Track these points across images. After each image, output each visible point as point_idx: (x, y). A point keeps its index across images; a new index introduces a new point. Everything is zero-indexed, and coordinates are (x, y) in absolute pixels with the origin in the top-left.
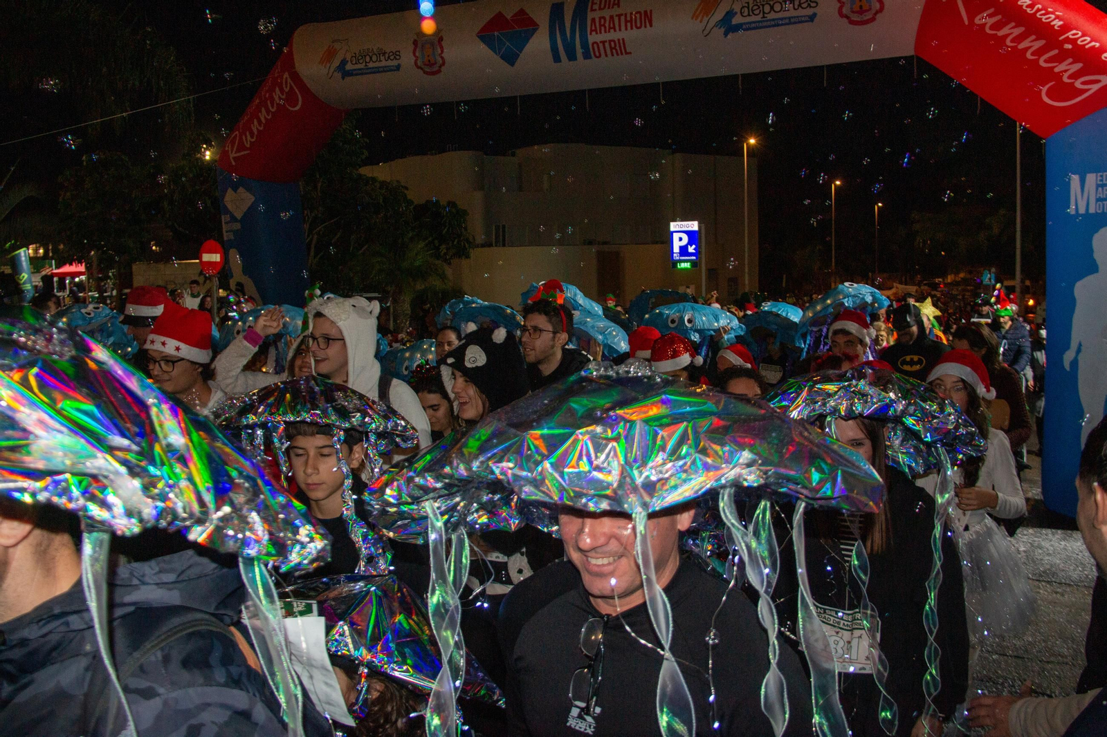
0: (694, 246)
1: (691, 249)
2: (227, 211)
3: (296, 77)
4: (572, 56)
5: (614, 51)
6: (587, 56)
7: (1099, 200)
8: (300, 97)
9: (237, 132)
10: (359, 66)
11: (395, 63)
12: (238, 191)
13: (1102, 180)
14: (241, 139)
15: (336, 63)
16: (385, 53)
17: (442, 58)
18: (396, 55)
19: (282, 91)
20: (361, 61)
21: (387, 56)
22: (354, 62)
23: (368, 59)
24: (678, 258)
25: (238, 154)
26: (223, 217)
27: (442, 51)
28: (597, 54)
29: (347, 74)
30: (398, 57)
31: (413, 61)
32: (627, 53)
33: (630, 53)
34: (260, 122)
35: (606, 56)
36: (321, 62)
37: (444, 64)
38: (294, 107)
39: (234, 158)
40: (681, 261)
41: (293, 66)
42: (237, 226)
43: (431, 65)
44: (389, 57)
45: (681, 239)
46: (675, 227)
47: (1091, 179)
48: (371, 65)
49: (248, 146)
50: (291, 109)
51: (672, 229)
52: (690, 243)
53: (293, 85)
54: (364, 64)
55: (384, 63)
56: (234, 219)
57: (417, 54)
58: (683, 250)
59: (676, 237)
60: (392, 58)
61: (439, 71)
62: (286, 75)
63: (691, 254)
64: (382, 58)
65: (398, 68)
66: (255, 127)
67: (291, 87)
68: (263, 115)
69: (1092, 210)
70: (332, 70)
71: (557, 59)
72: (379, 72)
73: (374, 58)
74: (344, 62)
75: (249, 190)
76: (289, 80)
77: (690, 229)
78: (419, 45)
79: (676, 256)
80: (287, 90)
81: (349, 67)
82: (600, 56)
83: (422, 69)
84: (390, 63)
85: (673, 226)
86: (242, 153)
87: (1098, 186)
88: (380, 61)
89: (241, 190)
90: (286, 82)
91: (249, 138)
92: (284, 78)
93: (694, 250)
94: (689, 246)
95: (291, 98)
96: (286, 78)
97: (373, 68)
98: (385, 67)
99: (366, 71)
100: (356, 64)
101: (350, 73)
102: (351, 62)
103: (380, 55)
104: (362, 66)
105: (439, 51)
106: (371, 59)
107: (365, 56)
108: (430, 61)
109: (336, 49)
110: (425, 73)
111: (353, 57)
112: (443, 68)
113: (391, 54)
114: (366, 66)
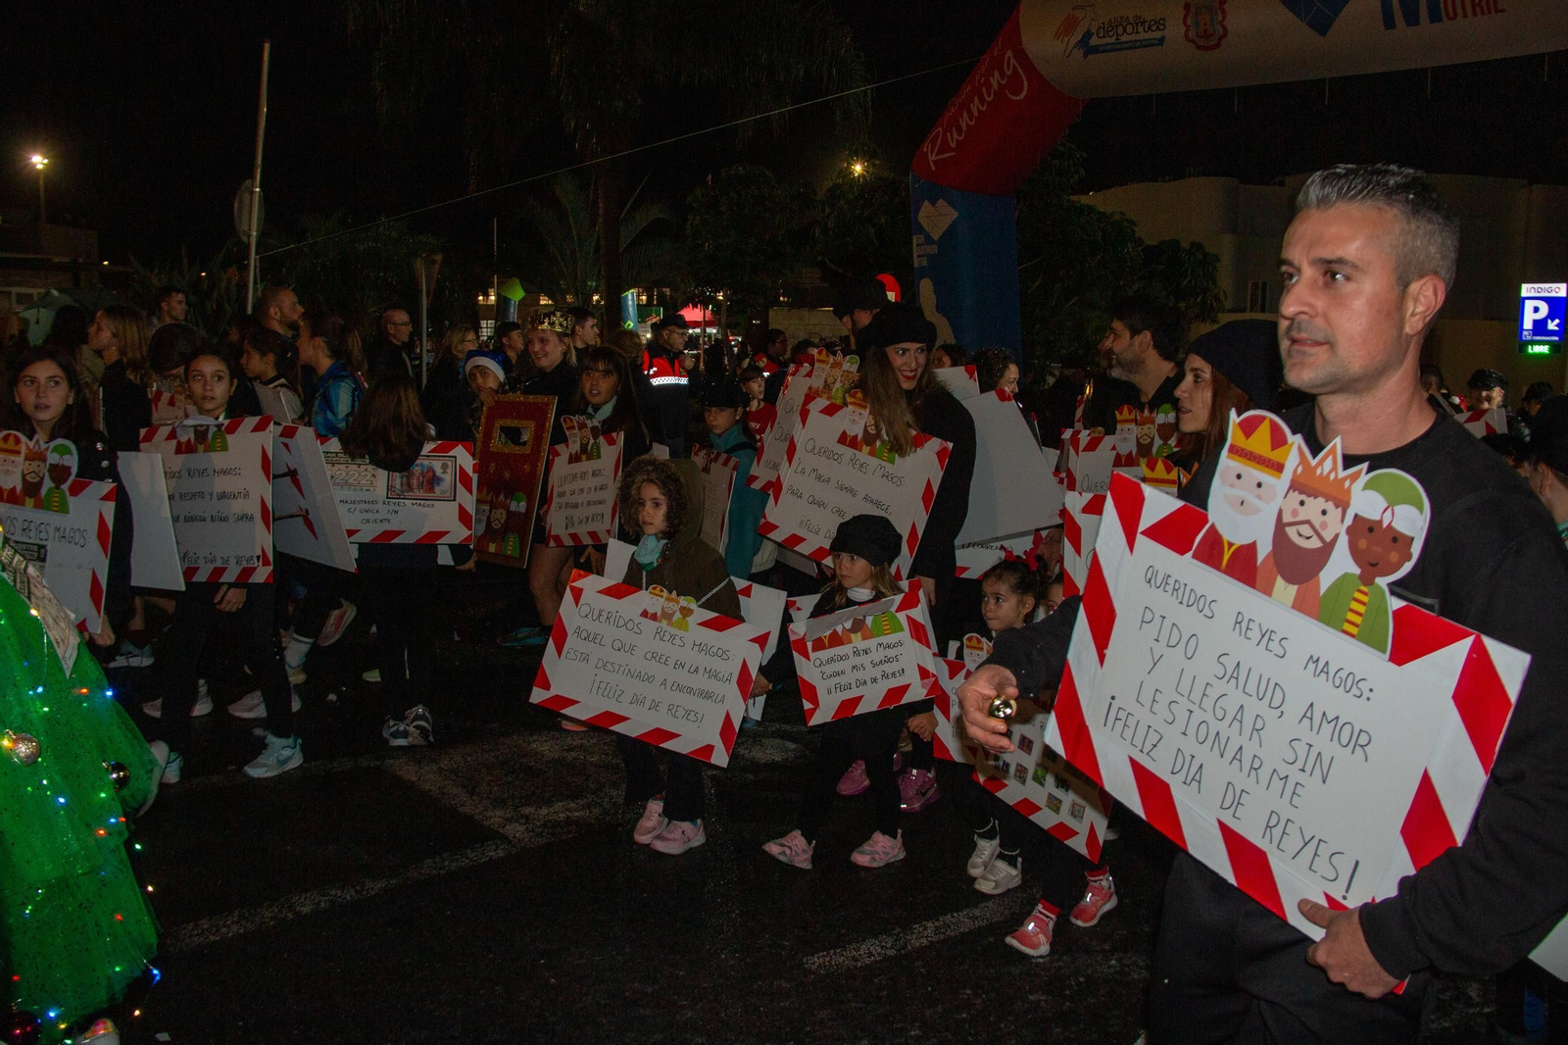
0: (1557, 321)
1: (1552, 326)
2: (921, 230)
3: (1021, 55)
4: (1412, 19)
5: (1478, 9)
6: (1434, 17)
8: (1025, 83)
9: (940, 129)
10: (1108, 40)
11: (1158, 35)
12: (937, 204)
14: (944, 134)
15: (1077, 36)
16: (1143, 23)
17: (1224, 27)
18: (1159, 24)
19: (1002, 75)
20: (1111, 33)
21: (1146, 26)
22: (1101, 36)
23: (1120, 30)
24: (1529, 338)
25: (938, 158)
26: (915, 238)
27: (1224, 18)
28: (1451, 15)
29: (1091, 50)
30: (1162, 27)
31: (1182, 32)
32: (1497, 11)
33: (1503, 11)
34: (971, 115)
35: (1465, 16)
36: (1057, 36)
37: (1225, 34)
38: (1017, 96)
39: (935, 162)
40: (1533, 343)
41: (1019, 41)
42: (933, 249)
43: (1206, 36)
44: (1149, 27)
45: (1536, 310)
46: (1529, 291)
48: (1124, 38)
49: (953, 145)
50: (1014, 98)
51: (1524, 294)
52: (1551, 316)
54: (1115, 37)
55: (1142, 36)
56: (929, 240)
57: (1189, 22)
58: (1539, 327)
59: (1529, 305)
60: (1154, 28)
61: (1218, 45)
62: (1009, 53)
63: (1552, 333)
64: (1140, 29)
65: (1161, 41)
66: (965, 121)
67: (1015, 69)
68: (976, 106)
70: (1070, 47)
71: (1389, 22)
72: (1136, 47)
73: (1129, 29)
74: (1088, 35)
75: (951, 202)
76: (1013, 61)
77: (1553, 294)
78: (1193, 9)
79: (1526, 336)
80: (1009, 73)
81: (1094, 41)
82: (1456, 15)
83: (1193, 41)
84: (1150, 35)
85: (1526, 290)
86: (945, 155)
88: (1137, 32)
89: (941, 202)
90: (1009, 63)
91: (955, 136)
92: (1006, 60)
93: (1557, 326)
94: (1549, 321)
95: (1014, 84)
96: (1009, 57)
97: (1127, 42)
98: (1144, 40)
99: (1119, 46)
100: (1104, 37)
101: (1096, 50)
102: (1098, 35)
103: (1137, 24)
104: (1113, 40)
105: (1220, 18)
106: (1125, 30)
107: (1117, 26)
108: (1206, 31)
109: (1077, 18)
110: (1199, 47)
111: (1100, 28)
112: (1223, 42)
113: (1152, 23)
114: (1118, 39)
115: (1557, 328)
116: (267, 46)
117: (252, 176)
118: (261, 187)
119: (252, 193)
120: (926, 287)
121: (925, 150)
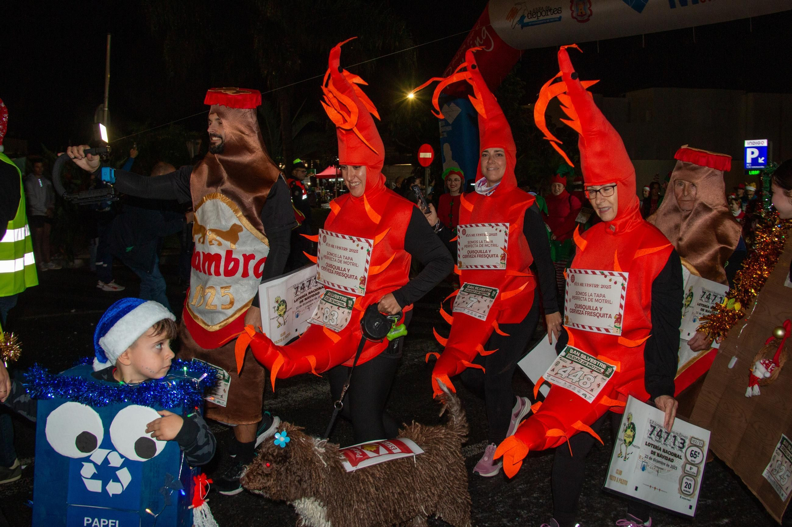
0: (763, 158)
1: (761, 161)
3: (491, 30)
4: (684, 3)
8: (493, 43)
9: (451, 68)
11: (558, 16)
12: (451, 106)
15: (517, 19)
16: (550, 10)
17: (591, 10)
18: (559, 10)
19: (481, 39)
20: (534, 16)
21: (552, 11)
22: (530, 17)
23: (539, 15)
24: (750, 167)
26: (440, 122)
27: (590, 6)
29: (524, 25)
30: (560, 12)
31: (570, 14)
36: (507, 18)
37: (591, 14)
38: (490, 49)
40: (752, 170)
41: (489, 22)
42: (449, 128)
43: (582, 15)
44: (553, 12)
45: (753, 153)
46: (748, 144)
48: (541, 18)
50: (486, 50)
51: (746, 145)
52: (760, 156)
53: (488, 35)
54: (536, 18)
55: (550, 16)
56: (448, 124)
57: (573, 9)
58: (755, 161)
59: (749, 151)
60: (556, 12)
61: (588, 20)
62: (484, 28)
63: (761, 164)
64: (549, 13)
65: (560, 19)
67: (487, 35)
70: (514, 24)
71: (673, 5)
72: (547, 23)
73: (544, 13)
74: (523, 17)
75: (457, 105)
76: (486, 31)
77: (761, 145)
78: (575, 3)
79: (748, 166)
80: (484, 38)
81: (526, 20)
82: (705, 1)
83: (576, 19)
84: (554, 16)
85: (747, 143)
88: (548, 15)
89: (452, 104)
90: (484, 33)
92: (483, 31)
93: (763, 161)
94: (759, 158)
95: (487, 43)
96: (484, 30)
97: (542, 20)
98: (551, 19)
99: (538, 22)
100: (531, 18)
101: (527, 25)
102: (528, 17)
103: (547, 11)
105: (589, 6)
106: (541, 14)
107: (537, 12)
108: (581, 13)
109: (517, 9)
110: (579, 21)
111: (529, 13)
112: (591, 18)
113: (555, 10)
114: (538, 19)
115: (763, 162)
116: (109, 37)
117: (103, 102)
118: (109, 108)
119: (104, 111)
120: (447, 149)
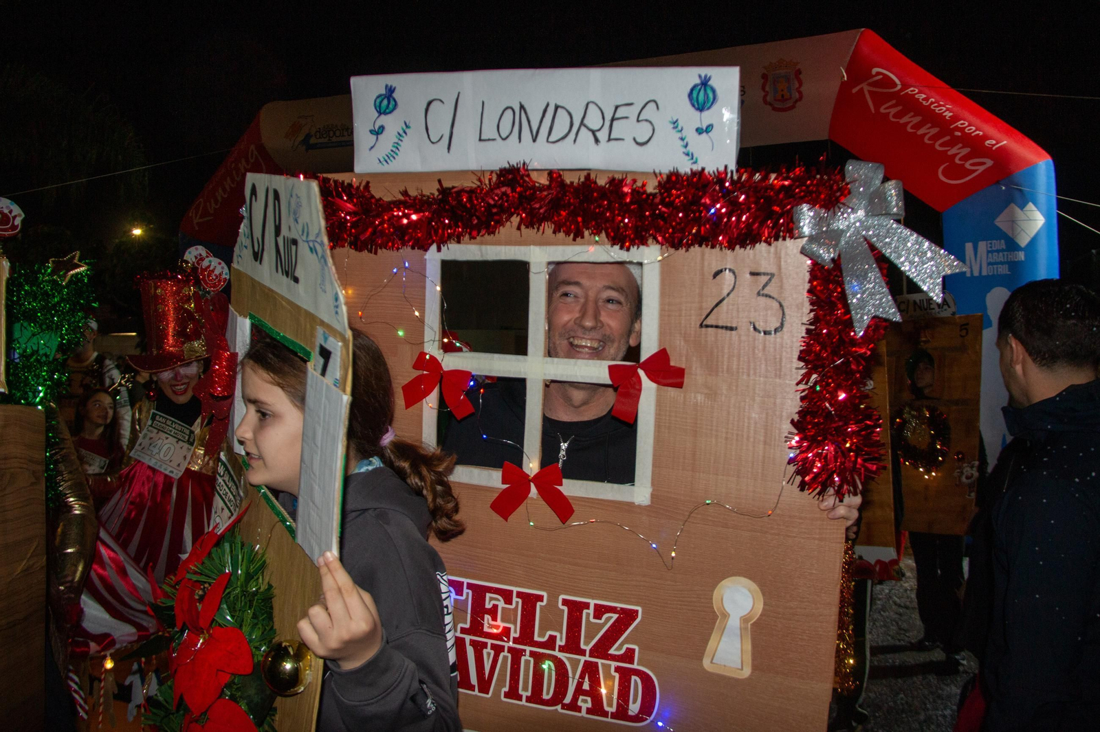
3: (261, 148)
7: (989, 264)
9: (201, 200)
10: (323, 140)
13: (991, 247)
14: (205, 203)
15: (301, 138)
16: (347, 130)
19: (247, 161)
20: (324, 136)
22: (318, 137)
23: (331, 134)
25: (201, 220)
29: (310, 147)
34: (224, 190)
36: (287, 136)
39: (197, 223)
41: (259, 138)
47: (982, 246)
48: (334, 139)
49: (212, 212)
53: (258, 155)
54: (328, 138)
55: (346, 138)
62: (252, 147)
64: (345, 133)
66: (220, 194)
67: (256, 158)
68: (228, 184)
69: (984, 273)
70: (296, 144)
72: (341, 146)
73: (338, 133)
74: (308, 136)
76: (255, 152)
80: (252, 161)
81: (313, 141)
86: (206, 219)
87: (988, 252)
88: (343, 136)
90: (252, 154)
91: (213, 205)
92: (250, 150)
96: (252, 151)
97: (336, 142)
98: (347, 141)
99: (330, 145)
100: (320, 138)
101: (314, 147)
102: (316, 136)
103: (343, 130)
104: (326, 140)
106: (334, 134)
107: (329, 131)
109: (301, 124)
111: (317, 131)
114: (329, 140)
121: (190, 215)
